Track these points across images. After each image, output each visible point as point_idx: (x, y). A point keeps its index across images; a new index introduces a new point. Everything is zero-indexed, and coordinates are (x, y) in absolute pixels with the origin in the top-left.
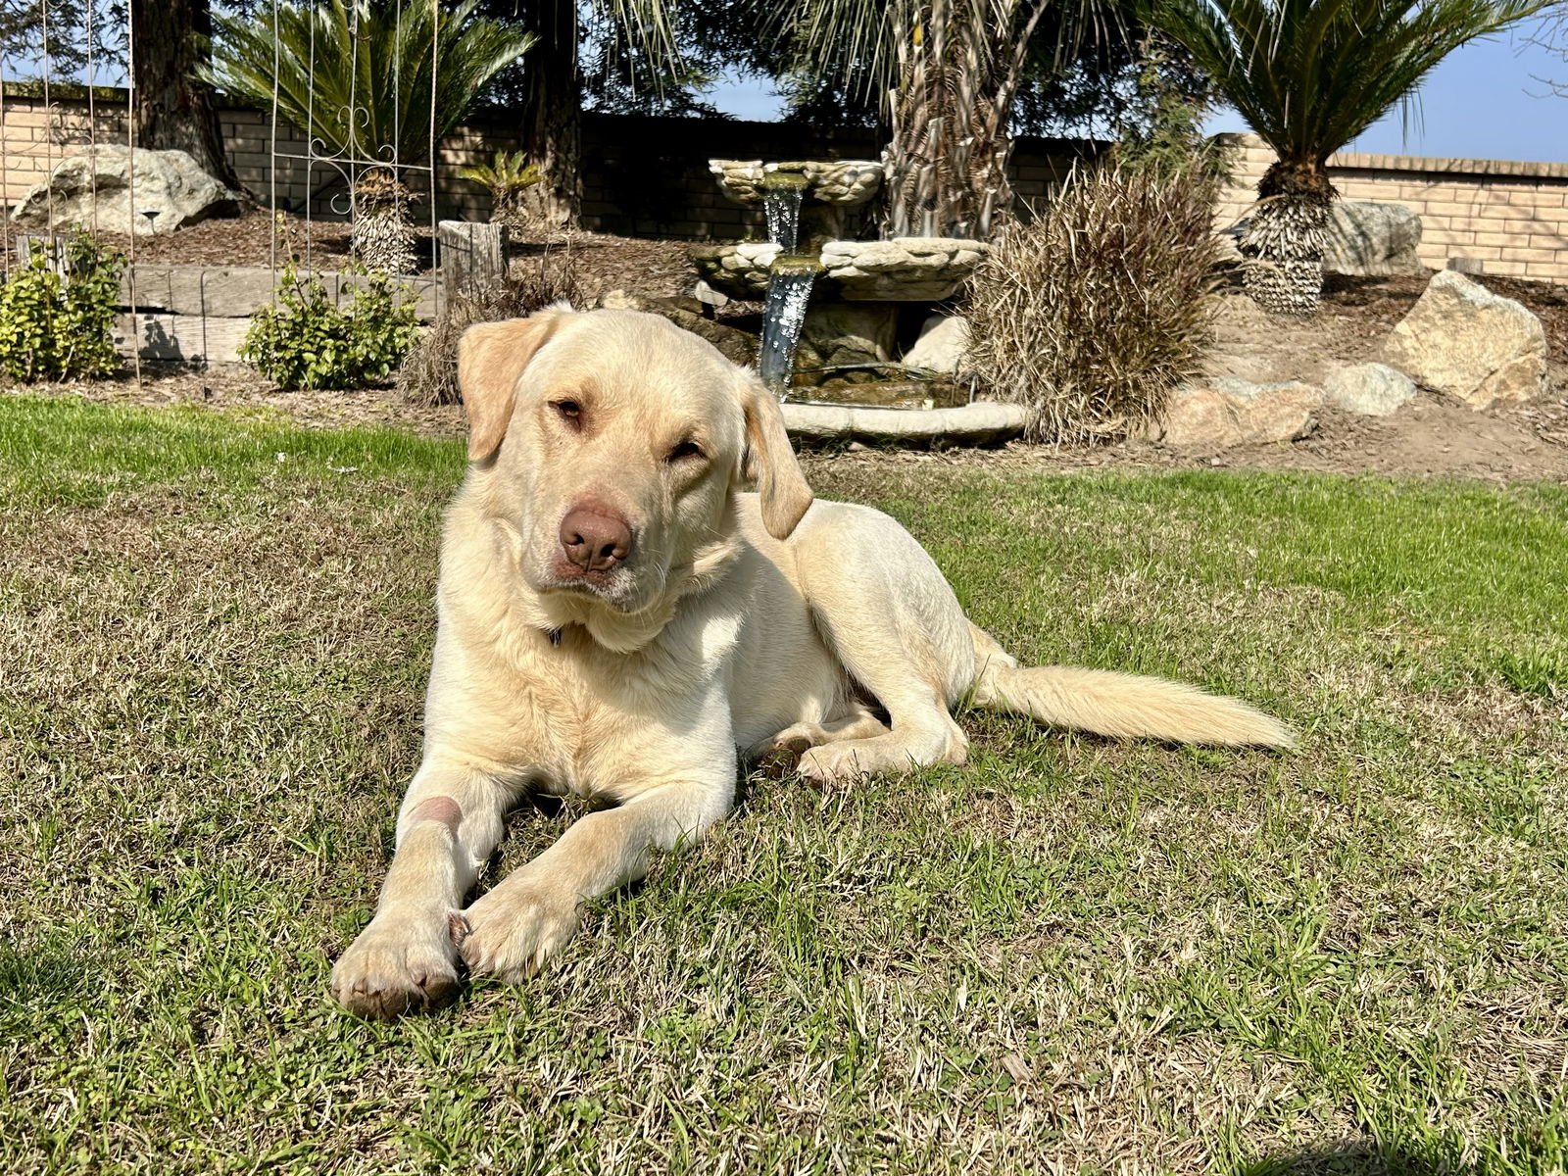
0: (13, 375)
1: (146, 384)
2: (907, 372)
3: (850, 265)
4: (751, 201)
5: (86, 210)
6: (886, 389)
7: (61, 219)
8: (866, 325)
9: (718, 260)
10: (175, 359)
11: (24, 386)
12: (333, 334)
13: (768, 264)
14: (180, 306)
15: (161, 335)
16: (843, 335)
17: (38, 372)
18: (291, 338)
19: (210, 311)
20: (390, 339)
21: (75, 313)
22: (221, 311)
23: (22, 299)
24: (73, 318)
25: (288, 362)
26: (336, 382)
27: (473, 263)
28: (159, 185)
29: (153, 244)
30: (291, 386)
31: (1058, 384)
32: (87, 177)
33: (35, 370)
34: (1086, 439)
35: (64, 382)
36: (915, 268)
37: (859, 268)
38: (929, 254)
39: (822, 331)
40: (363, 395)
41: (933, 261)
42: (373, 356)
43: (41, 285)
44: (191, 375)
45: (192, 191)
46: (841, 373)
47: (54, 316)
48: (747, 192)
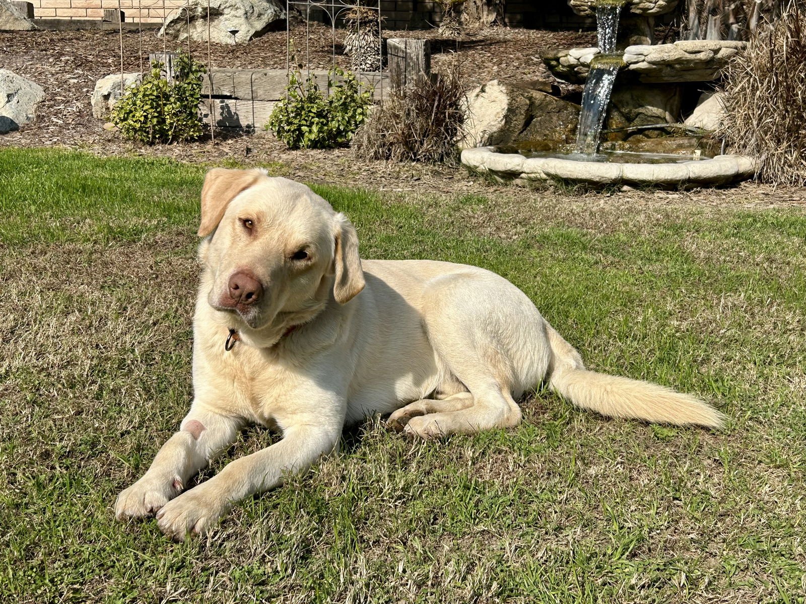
0: (142, 140)
1: (217, 144)
2: (686, 130)
3: (643, 61)
4: (588, 16)
5: (199, 29)
6: (670, 143)
7: (186, 35)
8: (658, 99)
9: (557, 59)
10: (237, 127)
11: (148, 147)
12: (319, 115)
13: (589, 61)
14: (240, 94)
15: (229, 112)
16: (642, 106)
17: (156, 138)
18: (295, 117)
19: (257, 97)
20: (353, 116)
21: (175, 103)
22: (263, 97)
23: (148, 96)
24: (174, 106)
25: (294, 132)
26: (321, 143)
27: (407, 65)
28: (241, 12)
29: (232, 51)
30: (295, 147)
31: (779, 142)
32: (200, 9)
33: (154, 137)
34: (797, 181)
35: (171, 143)
36: (689, 61)
37: (649, 63)
38: (699, 52)
39: (628, 104)
40: (336, 152)
41: (702, 56)
42: (342, 128)
43: (158, 87)
44: (244, 137)
45: (260, 15)
46: (640, 131)
47: (165, 105)
48: (585, 10)
